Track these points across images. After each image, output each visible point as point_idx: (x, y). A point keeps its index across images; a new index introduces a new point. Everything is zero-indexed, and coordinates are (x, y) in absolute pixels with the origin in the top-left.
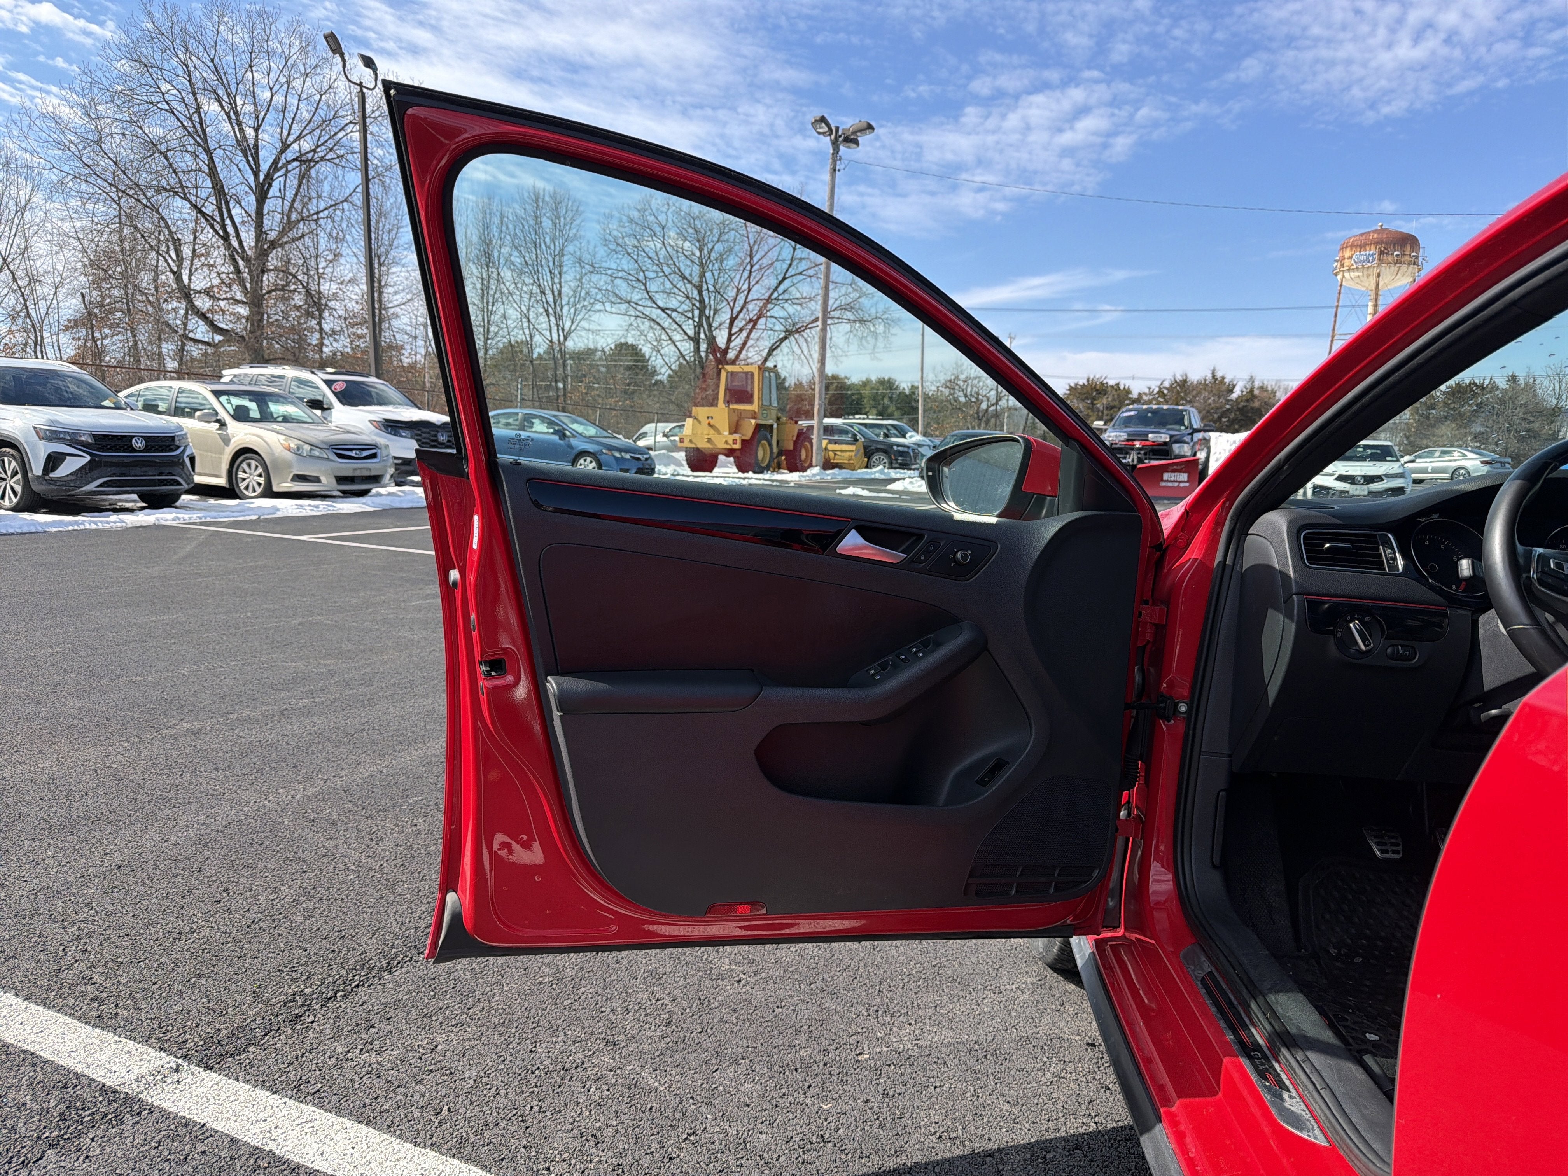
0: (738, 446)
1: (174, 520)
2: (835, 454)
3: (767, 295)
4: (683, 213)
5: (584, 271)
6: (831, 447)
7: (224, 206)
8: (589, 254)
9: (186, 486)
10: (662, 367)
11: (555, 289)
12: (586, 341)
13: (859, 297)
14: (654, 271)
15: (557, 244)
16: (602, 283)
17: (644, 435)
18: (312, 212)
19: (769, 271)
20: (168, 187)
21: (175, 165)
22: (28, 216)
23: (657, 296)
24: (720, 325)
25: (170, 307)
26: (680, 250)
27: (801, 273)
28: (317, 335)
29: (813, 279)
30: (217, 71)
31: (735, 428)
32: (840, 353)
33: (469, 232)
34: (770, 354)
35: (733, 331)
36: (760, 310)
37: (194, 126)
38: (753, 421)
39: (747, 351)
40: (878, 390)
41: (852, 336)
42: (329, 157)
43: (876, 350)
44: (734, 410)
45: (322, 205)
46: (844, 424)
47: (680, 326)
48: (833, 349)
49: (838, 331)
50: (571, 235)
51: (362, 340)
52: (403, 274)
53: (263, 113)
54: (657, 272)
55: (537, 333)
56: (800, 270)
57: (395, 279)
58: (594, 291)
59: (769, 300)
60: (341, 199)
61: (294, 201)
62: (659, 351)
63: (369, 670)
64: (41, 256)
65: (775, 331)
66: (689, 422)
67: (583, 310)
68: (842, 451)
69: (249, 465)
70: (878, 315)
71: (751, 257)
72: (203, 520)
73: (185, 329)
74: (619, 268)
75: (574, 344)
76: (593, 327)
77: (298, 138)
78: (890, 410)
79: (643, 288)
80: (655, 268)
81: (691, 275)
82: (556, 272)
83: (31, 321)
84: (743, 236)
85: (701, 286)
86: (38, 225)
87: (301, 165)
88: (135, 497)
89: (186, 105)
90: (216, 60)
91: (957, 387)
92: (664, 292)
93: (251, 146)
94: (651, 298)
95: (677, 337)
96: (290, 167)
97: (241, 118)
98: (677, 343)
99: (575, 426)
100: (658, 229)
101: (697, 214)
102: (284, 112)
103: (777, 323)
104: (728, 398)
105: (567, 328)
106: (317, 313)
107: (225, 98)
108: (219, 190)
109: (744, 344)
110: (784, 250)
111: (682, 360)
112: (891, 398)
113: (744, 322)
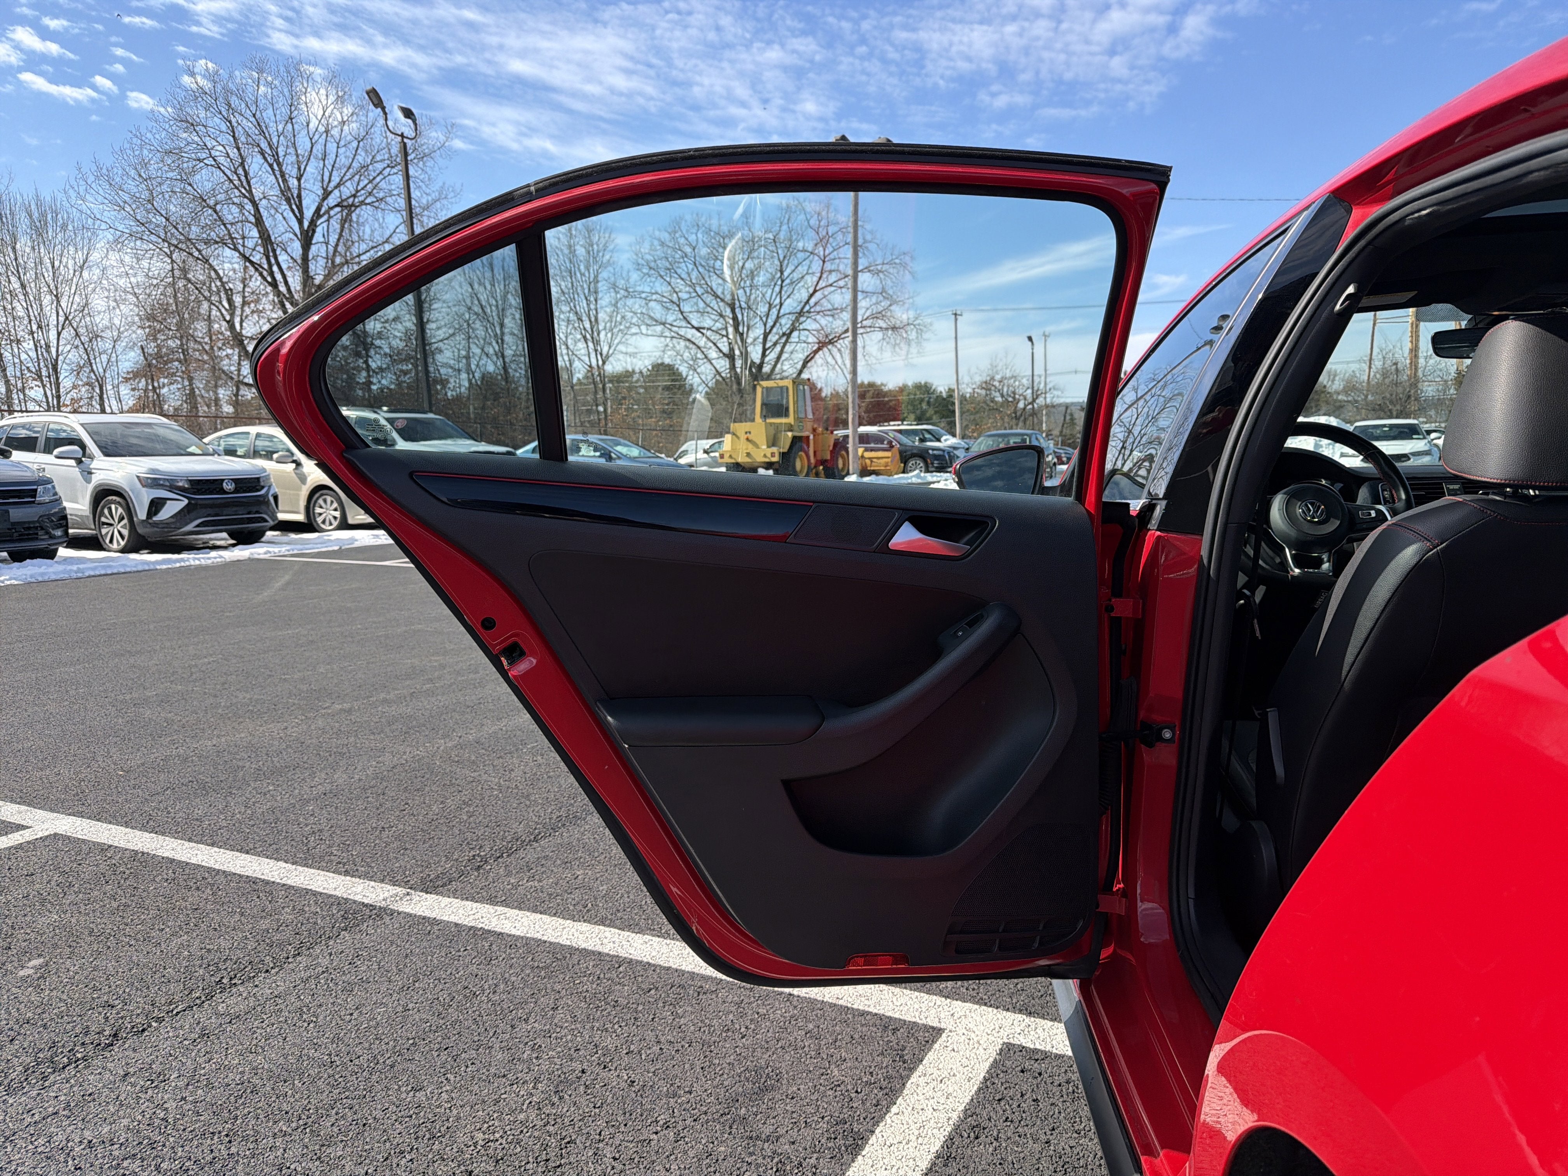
0: (775, 459)
1: (265, 553)
2: (872, 462)
3: (799, 308)
4: (712, 234)
5: (618, 296)
6: (867, 454)
7: (271, 254)
8: (623, 279)
9: (271, 523)
10: (698, 385)
11: (592, 316)
12: (624, 365)
13: (890, 305)
14: (686, 292)
15: (591, 271)
16: (637, 306)
17: (685, 453)
18: (355, 255)
19: (800, 285)
20: (217, 239)
21: (223, 218)
22: (85, 274)
23: (691, 316)
24: (755, 340)
25: (224, 353)
26: (711, 270)
27: (831, 285)
28: (364, 374)
29: (844, 290)
30: (259, 125)
31: (773, 442)
32: (874, 361)
33: (506, 265)
34: (804, 366)
35: (768, 345)
36: (793, 324)
37: (240, 179)
38: (790, 434)
39: (782, 364)
40: (915, 395)
41: (885, 344)
42: (368, 201)
43: (910, 356)
44: (771, 424)
45: (363, 247)
46: (879, 431)
47: (715, 344)
48: (867, 358)
49: (871, 340)
50: (605, 261)
51: (408, 376)
52: (444, 310)
53: (305, 163)
54: (690, 293)
55: (576, 359)
56: (830, 282)
57: (437, 315)
58: (629, 315)
59: (801, 313)
60: (381, 240)
61: (337, 245)
62: (695, 370)
63: (472, 662)
64: (99, 313)
65: (808, 343)
66: (728, 438)
67: (620, 334)
68: (878, 458)
69: (325, 501)
70: (910, 322)
71: (782, 272)
72: (291, 552)
73: (239, 375)
74: (653, 291)
75: (613, 367)
76: (631, 350)
77: (338, 186)
78: (928, 415)
79: (677, 309)
80: (687, 289)
81: (723, 293)
82: (592, 299)
83: (95, 375)
84: (773, 252)
85: (734, 304)
86: (95, 283)
87: (342, 211)
88: (224, 535)
89: (231, 160)
90: (258, 115)
91: (993, 388)
92: (698, 312)
93: (295, 195)
94: (685, 318)
95: (713, 354)
96: (332, 213)
97: (284, 168)
98: (713, 361)
99: (619, 448)
100: (688, 250)
101: (727, 233)
102: (324, 160)
103: (810, 335)
104: (764, 413)
105: (605, 352)
106: (364, 352)
107: (268, 150)
108: (265, 238)
109: (778, 358)
110: (814, 263)
111: (718, 377)
112: (929, 403)
113: (777, 337)
